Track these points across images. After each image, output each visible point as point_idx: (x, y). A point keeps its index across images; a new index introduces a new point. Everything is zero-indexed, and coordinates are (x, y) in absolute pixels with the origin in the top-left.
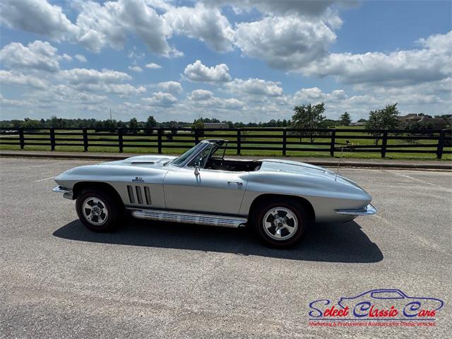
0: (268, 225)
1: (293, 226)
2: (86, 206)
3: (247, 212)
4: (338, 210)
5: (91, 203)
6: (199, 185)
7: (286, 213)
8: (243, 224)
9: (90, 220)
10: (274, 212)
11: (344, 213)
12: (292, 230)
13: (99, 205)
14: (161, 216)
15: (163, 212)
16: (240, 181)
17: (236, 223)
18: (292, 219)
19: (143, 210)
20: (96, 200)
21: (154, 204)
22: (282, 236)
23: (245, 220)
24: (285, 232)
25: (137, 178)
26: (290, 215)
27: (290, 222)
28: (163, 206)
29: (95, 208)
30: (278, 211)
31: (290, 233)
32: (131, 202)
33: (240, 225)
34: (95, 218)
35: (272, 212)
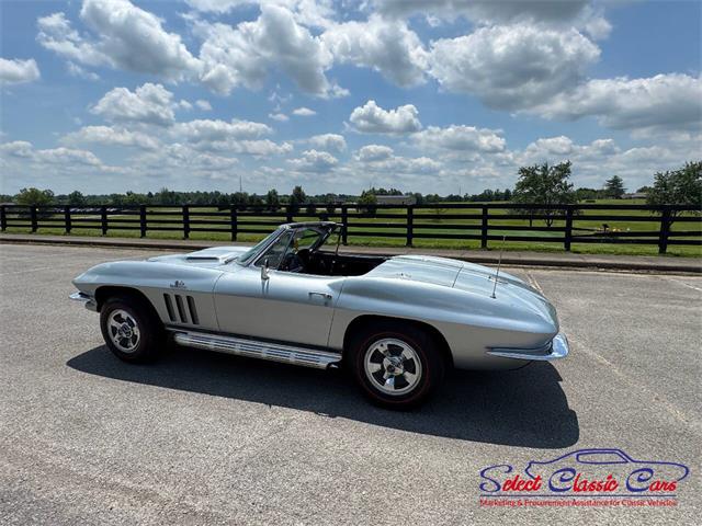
1: (414, 372)
2: (112, 322)
3: (340, 344)
4: (492, 349)
5: (118, 318)
6: (266, 296)
7: (402, 349)
8: (334, 363)
9: (117, 344)
10: (382, 346)
11: (500, 354)
12: (412, 379)
13: (129, 321)
14: (212, 343)
15: (214, 337)
16: (328, 291)
17: (324, 361)
18: (412, 359)
19: (190, 333)
20: (124, 315)
21: (203, 324)
22: (396, 388)
23: (337, 358)
25: (177, 283)
26: (408, 353)
27: (410, 365)
28: (216, 328)
29: (124, 327)
30: (389, 345)
31: (408, 384)
32: (172, 318)
33: (330, 364)
34: (124, 342)
35: (379, 347)
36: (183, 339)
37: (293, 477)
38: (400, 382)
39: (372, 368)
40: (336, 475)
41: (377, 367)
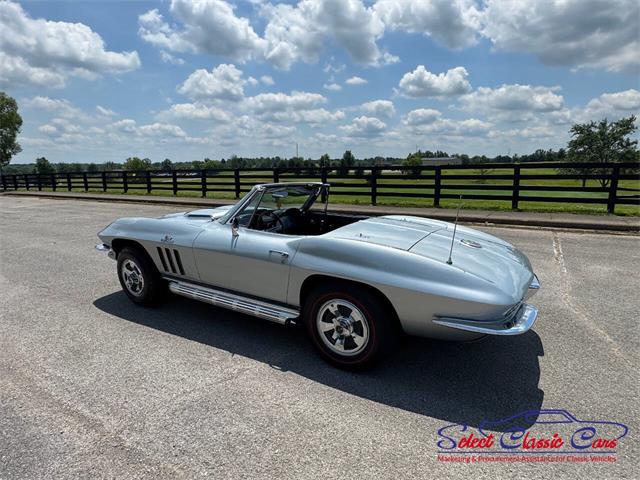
1: (362, 335)
3: (296, 301)
4: (440, 317)
5: (129, 267)
7: (351, 311)
8: (293, 320)
9: (129, 288)
10: (332, 306)
11: (447, 324)
12: (360, 341)
13: (136, 270)
14: (195, 293)
15: (197, 287)
16: (286, 250)
17: (283, 316)
18: (360, 321)
19: (180, 283)
20: (133, 264)
21: (188, 275)
22: (345, 349)
23: (296, 314)
25: (166, 237)
26: (357, 315)
28: (198, 279)
29: (133, 275)
30: (339, 306)
31: (357, 346)
32: (166, 269)
33: (289, 320)
34: (134, 287)
35: (329, 307)
36: (175, 288)
37: (221, 425)
38: (349, 343)
39: (324, 327)
40: (261, 429)
41: (328, 327)
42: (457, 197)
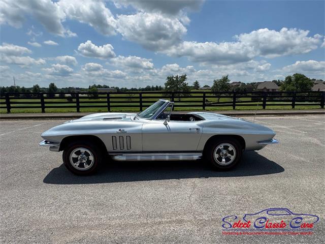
0: (216, 156)
1: (233, 155)
2: (73, 155)
3: (202, 148)
4: (259, 142)
5: (78, 153)
7: (229, 147)
8: (200, 157)
9: (77, 167)
10: (221, 147)
13: (86, 154)
14: (139, 157)
15: (138, 154)
16: (198, 127)
17: (196, 157)
18: (232, 150)
19: (124, 154)
20: (83, 150)
21: (133, 149)
22: (226, 162)
23: (201, 154)
24: (228, 159)
25: (120, 130)
26: (231, 148)
27: (231, 152)
28: (141, 150)
30: (224, 146)
31: (231, 160)
32: (114, 149)
34: (81, 165)
36: (119, 158)
42: (256, 105)
